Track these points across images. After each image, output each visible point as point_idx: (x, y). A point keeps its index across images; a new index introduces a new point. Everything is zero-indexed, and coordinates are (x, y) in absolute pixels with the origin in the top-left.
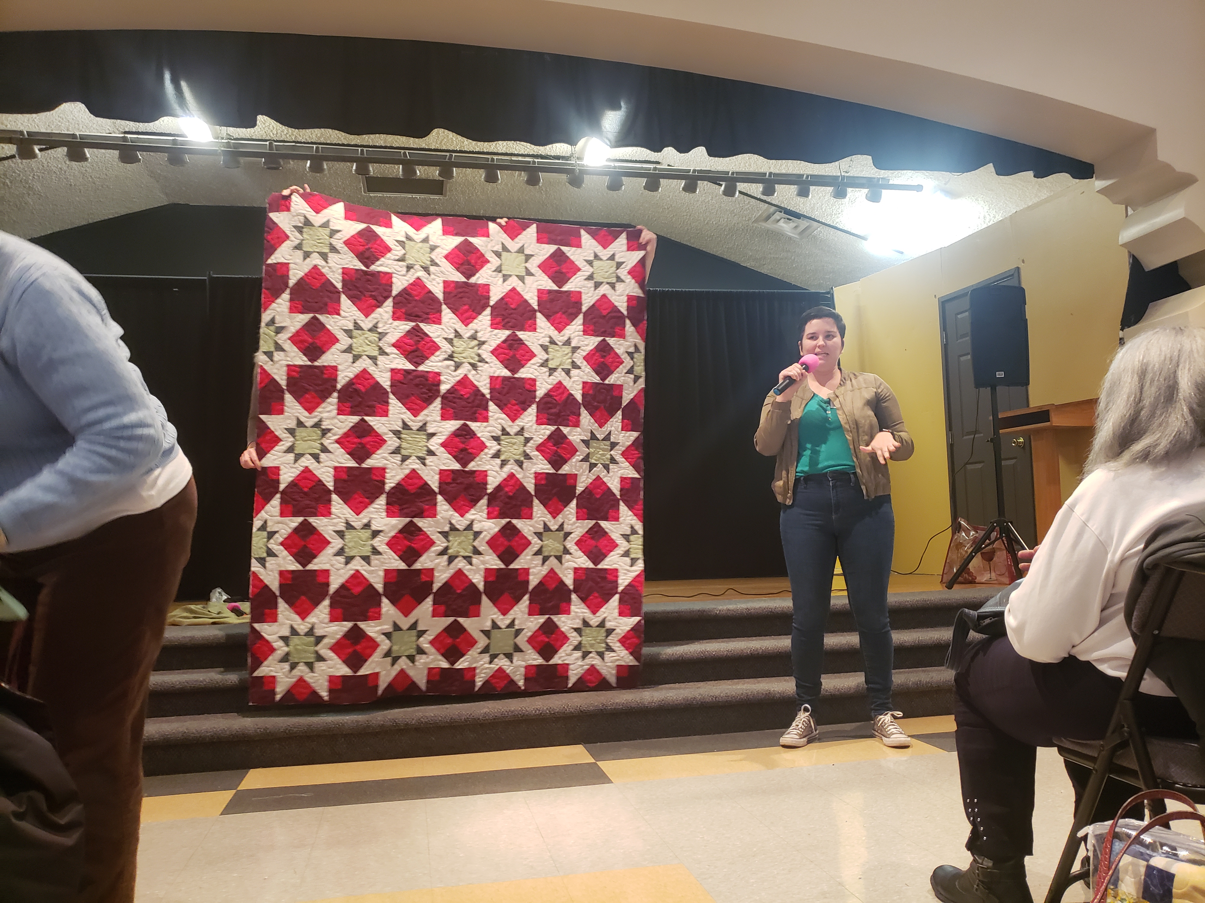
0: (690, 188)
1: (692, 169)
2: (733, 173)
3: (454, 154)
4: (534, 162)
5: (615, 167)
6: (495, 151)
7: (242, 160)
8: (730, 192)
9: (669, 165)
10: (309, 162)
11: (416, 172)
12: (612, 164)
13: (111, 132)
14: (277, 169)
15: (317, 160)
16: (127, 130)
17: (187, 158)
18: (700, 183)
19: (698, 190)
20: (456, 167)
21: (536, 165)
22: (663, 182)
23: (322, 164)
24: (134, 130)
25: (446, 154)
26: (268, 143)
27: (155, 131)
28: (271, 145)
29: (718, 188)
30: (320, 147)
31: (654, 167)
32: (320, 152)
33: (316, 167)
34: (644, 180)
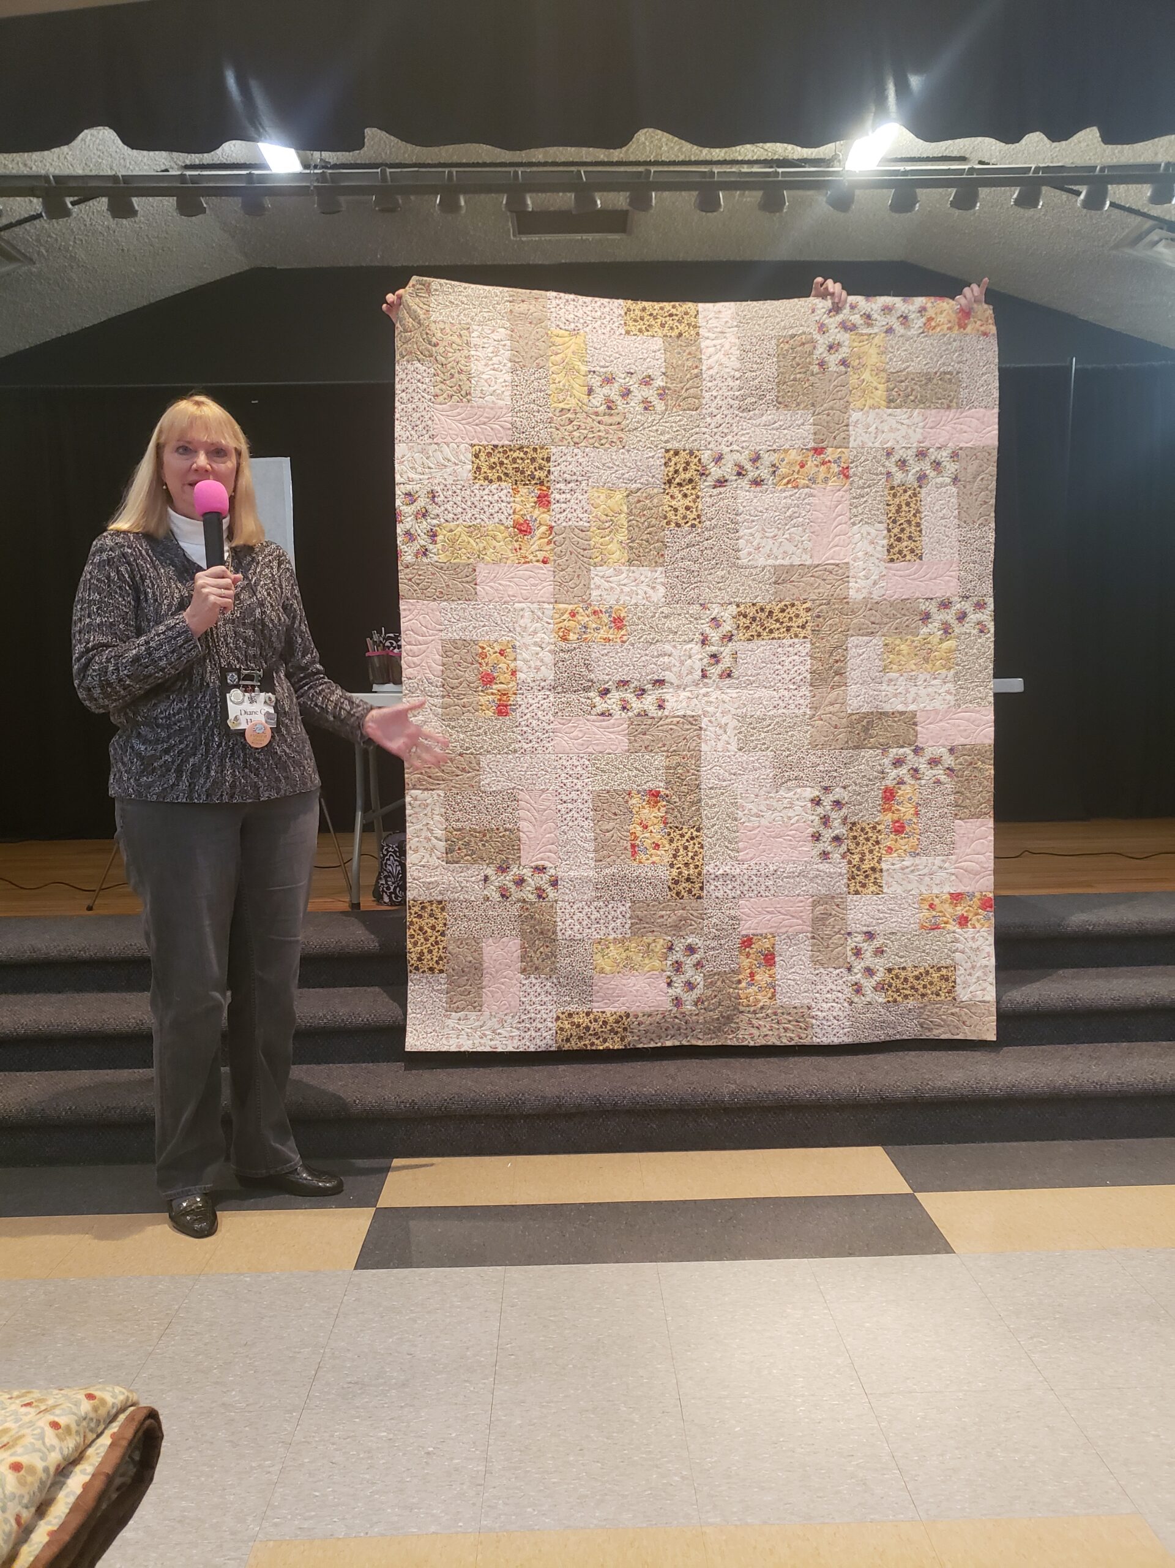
0: (1028, 200)
1: (1033, 166)
2: (1102, 169)
3: (653, 169)
4: (776, 174)
5: (906, 173)
6: (709, 158)
7: (342, 199)
8: (1094, 202)
9: (981, 163)
10: (439, 197)
11: (596, 202)
12: (902, 168)
13: (168, 167)
14: (392, 210)
15: (450, 192)
16: (188, 162)
17: (268, 202)
18: (1044, 189)
19: (1041, 203)
20: (656, 190)
21: (780, 179)
22: (983, 192)
23: (459, 199)
24: (197, 162)
25: (641, 169)
26: (379, 170)
27: (225, 161)
28: (383, 172)
29: (1072, 197)
30: (454, 170)
31: (969, 169)
32: (455, 179)
33: (449, 205)
34: (953, 191)
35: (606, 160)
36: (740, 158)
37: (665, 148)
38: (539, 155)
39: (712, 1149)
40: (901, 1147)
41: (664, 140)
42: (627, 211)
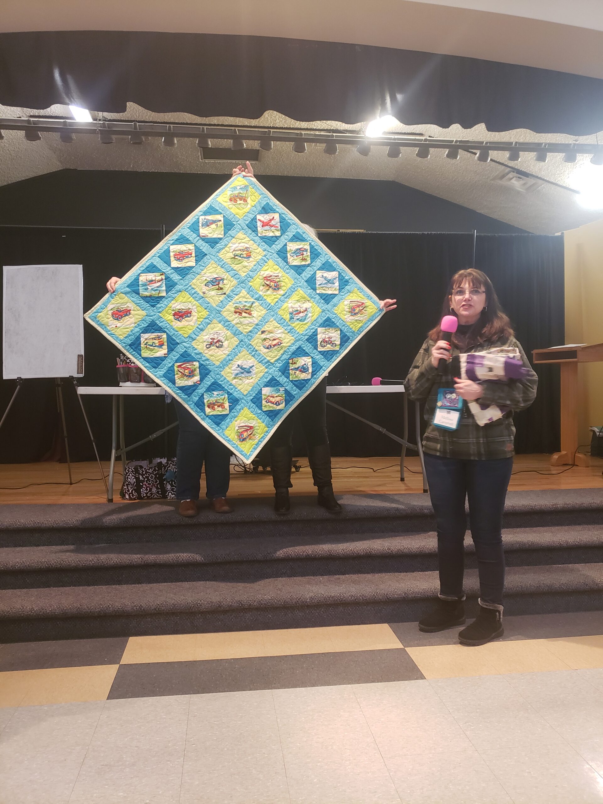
0: (453, 155)
1: (455, 140)
2: (486, 143)
3: (272, 130)
4: (333, 136)
5: (395, 139)
6: (299, 127)
7: (114, 137)
8: (483, 158)
9: (430, 136)
10: (164, 138)
11: (243, 144)
12: (393, 136)
13: (20, 116)
14: (140, 143)
15: (169, 137)
16: (32, 114)
17: (74, 136)
18: (460, 151)
19: (459, 157)
20: (273, 141)
21: (334, 138)
22: (432, 150)
23: (173, 141)
24: (37, 114)
25: (266, 130)
26: (133, 123)
27: (52, 115)
28: (135, 125)
29: (472, 155)
30: (172, 125)
31: (425, 139)
32: (172, 130)
33: (168, 142)
34: (417, 149)
35: (248, 125)
36: (314, 128)
37: (278, 121)
38: (215, 120)
39: (300, 628)
40: (398, 624)
41: (277, 117)
42: (259, 150)
